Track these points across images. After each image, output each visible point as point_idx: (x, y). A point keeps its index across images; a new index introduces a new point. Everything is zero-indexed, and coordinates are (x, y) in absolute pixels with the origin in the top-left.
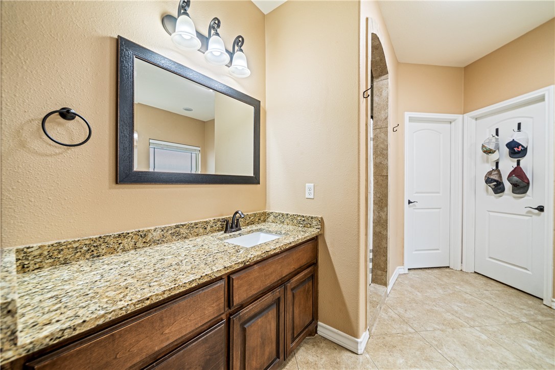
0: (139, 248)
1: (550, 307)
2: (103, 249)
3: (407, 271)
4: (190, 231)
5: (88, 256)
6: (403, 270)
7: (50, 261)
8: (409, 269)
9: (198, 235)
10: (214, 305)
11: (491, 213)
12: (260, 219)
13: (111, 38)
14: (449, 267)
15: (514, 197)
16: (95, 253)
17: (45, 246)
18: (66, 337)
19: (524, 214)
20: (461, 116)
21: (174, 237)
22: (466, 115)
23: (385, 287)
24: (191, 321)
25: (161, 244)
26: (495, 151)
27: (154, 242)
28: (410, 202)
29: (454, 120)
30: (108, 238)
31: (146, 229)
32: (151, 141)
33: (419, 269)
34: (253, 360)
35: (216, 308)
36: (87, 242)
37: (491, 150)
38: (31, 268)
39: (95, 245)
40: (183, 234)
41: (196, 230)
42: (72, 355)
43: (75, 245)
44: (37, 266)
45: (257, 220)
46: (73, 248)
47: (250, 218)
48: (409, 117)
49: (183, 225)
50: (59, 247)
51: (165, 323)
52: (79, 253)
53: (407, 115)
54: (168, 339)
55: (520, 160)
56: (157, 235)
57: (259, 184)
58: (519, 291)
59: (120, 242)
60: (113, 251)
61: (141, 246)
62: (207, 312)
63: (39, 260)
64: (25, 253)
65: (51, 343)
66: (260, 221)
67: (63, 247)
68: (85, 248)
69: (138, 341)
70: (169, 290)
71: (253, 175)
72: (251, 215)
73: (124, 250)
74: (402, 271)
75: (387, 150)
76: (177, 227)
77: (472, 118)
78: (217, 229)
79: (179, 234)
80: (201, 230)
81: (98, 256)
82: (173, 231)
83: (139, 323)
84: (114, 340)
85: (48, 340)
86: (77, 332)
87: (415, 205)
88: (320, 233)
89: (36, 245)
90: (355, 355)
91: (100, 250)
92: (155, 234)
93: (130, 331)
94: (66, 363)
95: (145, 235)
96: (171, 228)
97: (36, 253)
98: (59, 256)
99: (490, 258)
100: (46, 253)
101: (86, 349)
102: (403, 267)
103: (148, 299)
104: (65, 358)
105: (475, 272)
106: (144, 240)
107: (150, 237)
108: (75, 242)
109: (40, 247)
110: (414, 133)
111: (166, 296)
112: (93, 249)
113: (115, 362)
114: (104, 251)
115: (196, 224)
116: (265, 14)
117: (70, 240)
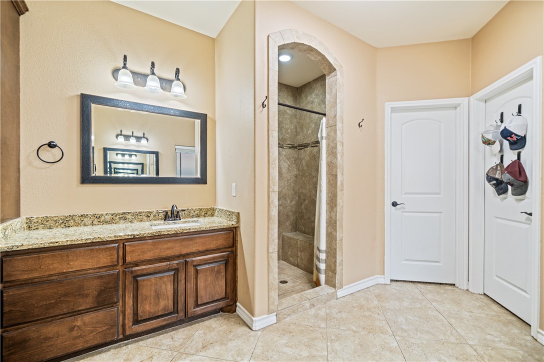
0: (95, 225)
1: (536, 340)
2: (71, 223)
3: (389, 282)
4: (135, 217)
5: (62, 226)
6: (383, 279)
7: (42, 226)
8: (392, 281)
9: (142, 221)
10: (108, 258)
11: (498, 220)
12: (207, 213)
13: (77, 95)
14: (454, 285)
15: (516, 200)
16: (67, 224)
17: (39, 217)
18: (14, 249)
19: (524, 221)
20: (467, 98)
21: (122, 221)
22: (472, 98)
23: (334, 289)
24: (89, 262)
25: (111, 224)
26: (495, 142)
27: (106, 222)
28: (394, 204)
29: (459, 105)
30: (74, 217)
31: (100, 213)
32: (177, 147)
33: (411, 282)
34: (146, 304)
35: (109, 260)
36: (62, 218)
37: (490, 140)
38: (33, 228)
39: (67, 220)
40: (129, 219)
41: (141, 217)
42: (18, 259)
43: (55, 219)
44: (36, 228)
45: (203, 214)
46: (54, 220)
47: (195, 212)
48: (391, 108)
49: (128, 213)
50: (47, 219)
51: (70, 258)
52: (58, 224)
53: (388, 106)
54: (72, 268)
55: (520, 152)
56: (108, 218)
57: (206, 184)
58: (518, 319)
59: (82, 219)
60: (78, 225)
61: (96, 224)
62: (101, 260)
63: (36, 225)
64: (30, 220)
65: (8, 250)
66: (207, 215)
67: (49, 219)
68: (61, 221)
69: (53, 264)
70: (71, 241)
71: (199, 177)
72: (196, 209)
73: (85, 225)
74: (382, 281)
75: (336, 148)
76: (124, 213)
77: (479, 100)
78: (160, 218)
79: (125, 219)
80: (145, 218)
81: (69, 227)
82: (121, 216)
83: (54, 254)
84: (39, 259)
85: (6, 248)
86: (19, 249)
87: (403, 208)
88: (235, 226)
89: (35, 217)
90: (250, 330)
91: (70, 223)
92: (106, 217)
93: (48, 257)
94: (16, 262)
95: (99, 217)
96: (119, 214)
97: (35, 221)
98: (47, 224)
99: (497, 276)
100: (40, 221)
101: (25, 259)
102: (383, 276)
103: (57, 243)
104: (16, 260)
105: (485, 294)
106: (99, 220)
107: (102, 219)
108: (55, 217)
109: (37, 218)
110: (402, 124)
111: (68, 243)
112: (65, 222)
113: (40, 269)
114: (72, 224)
115: (140, 213)
116: (215, 37)
117: (53, 216)
